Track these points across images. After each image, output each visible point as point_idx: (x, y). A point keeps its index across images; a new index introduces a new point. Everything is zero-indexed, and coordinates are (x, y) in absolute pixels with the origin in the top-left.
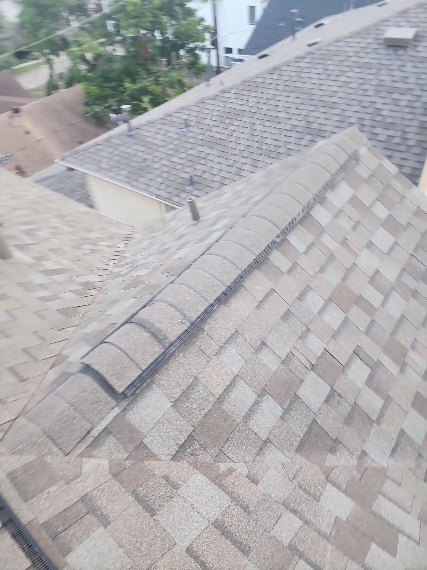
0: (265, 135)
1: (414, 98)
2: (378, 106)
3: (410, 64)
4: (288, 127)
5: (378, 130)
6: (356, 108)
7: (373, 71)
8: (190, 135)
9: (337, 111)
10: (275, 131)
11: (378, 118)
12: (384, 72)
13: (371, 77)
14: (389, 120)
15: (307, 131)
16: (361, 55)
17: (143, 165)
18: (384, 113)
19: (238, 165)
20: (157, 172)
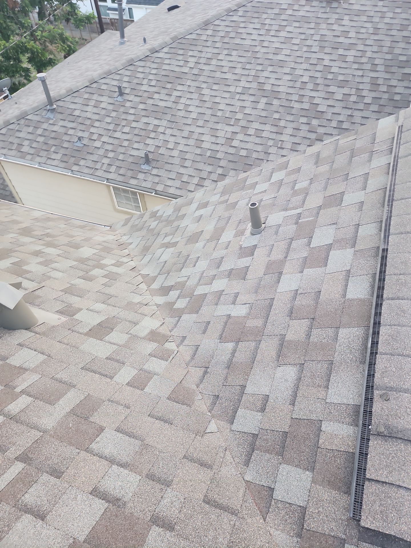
0: (217, 100)
1: (359, 54)
2: (326, 63)
3: (346, 18)
4: (239, 90)
5: (332, 89)
6: (305, 66)
7: (312, 25)
8: (128, 104)
9: (287, 70)
10: (227, 95)
11: (330, 76)
12: (324, 26)
13: (312, 32)
14: (341, 78)
15: (260, 93)
16: (296, 7)
17: (79, 144)
18: (334, 70)
19: (195, 136)
20: (101, 152)
